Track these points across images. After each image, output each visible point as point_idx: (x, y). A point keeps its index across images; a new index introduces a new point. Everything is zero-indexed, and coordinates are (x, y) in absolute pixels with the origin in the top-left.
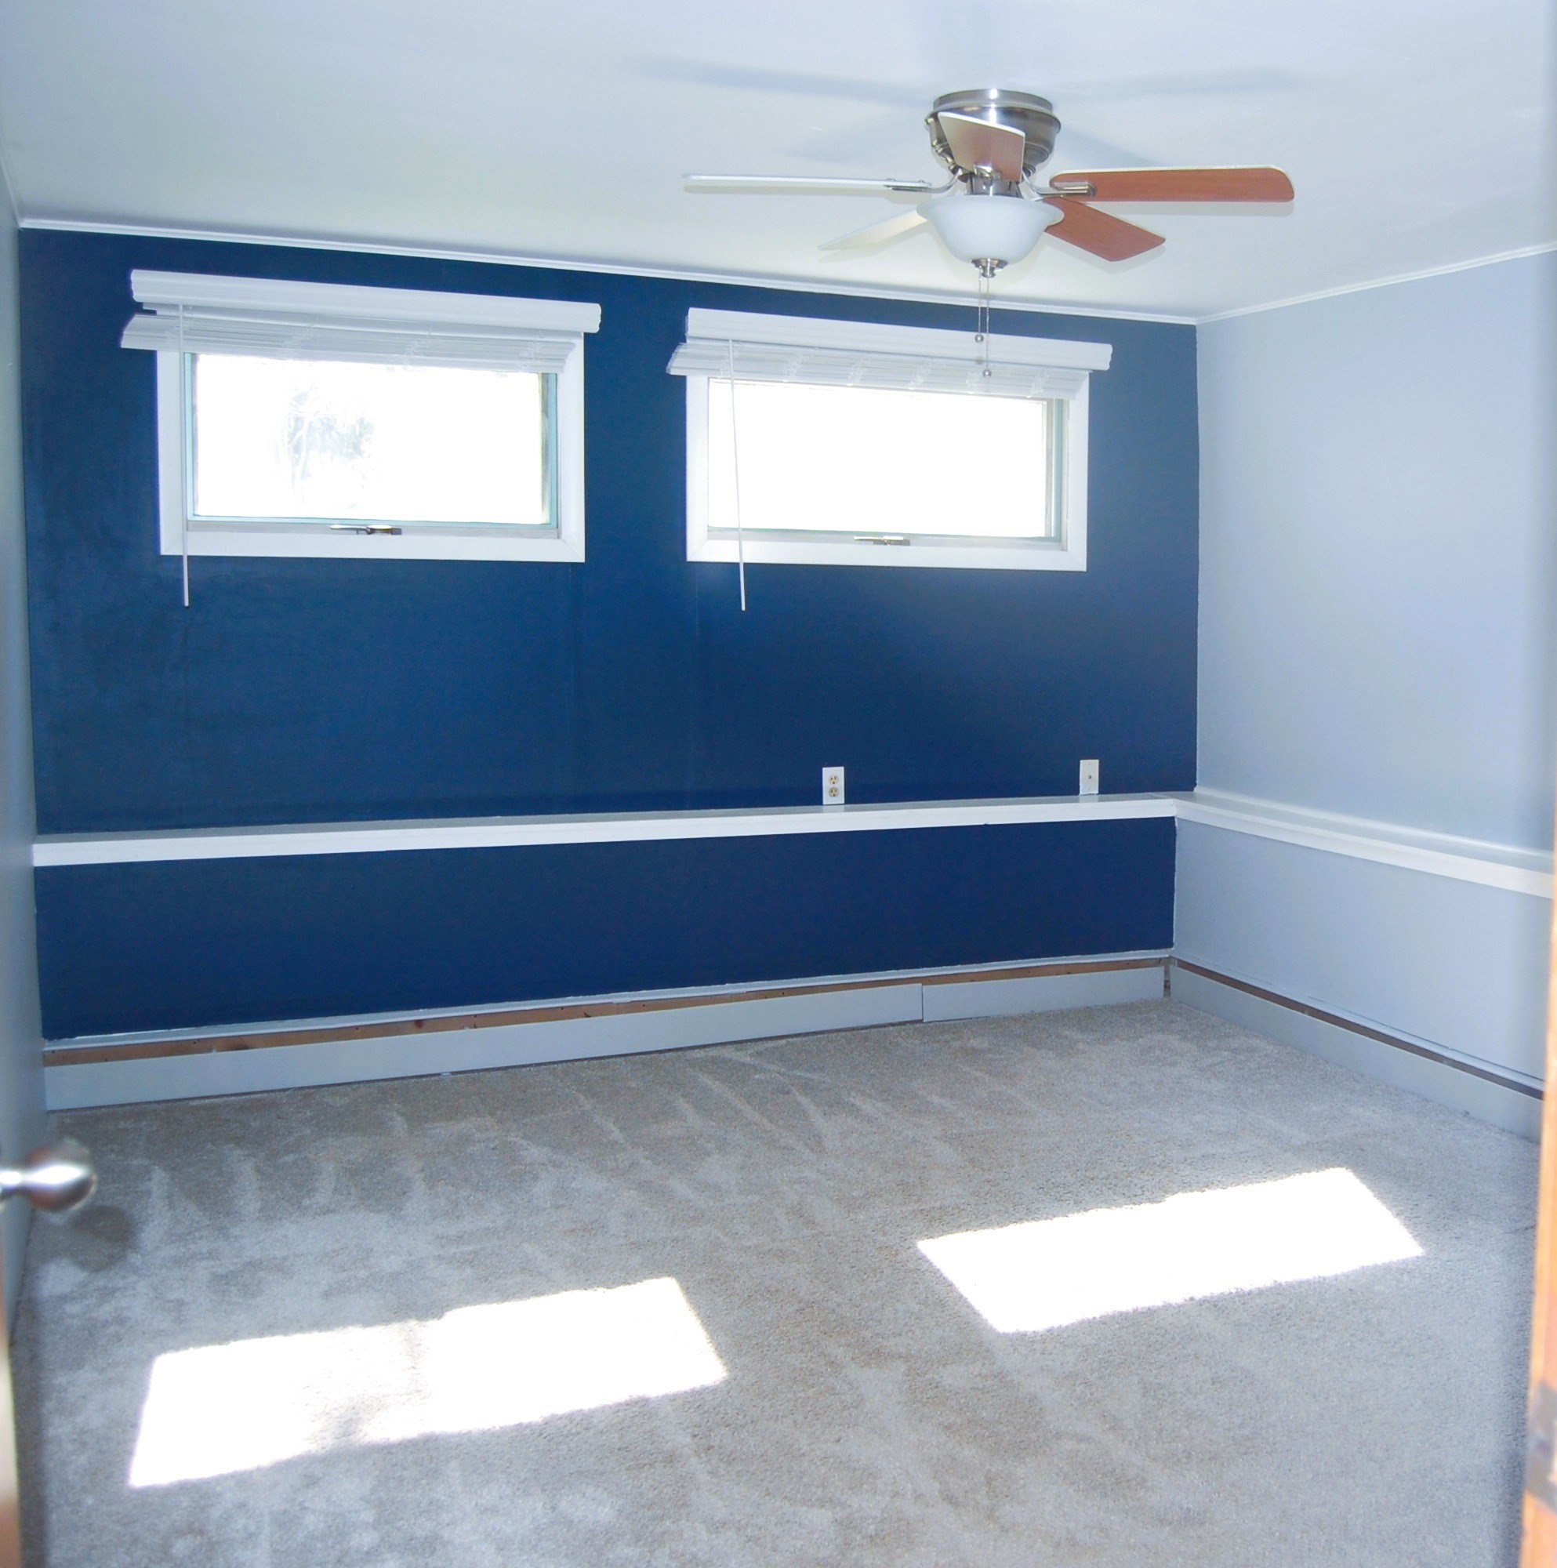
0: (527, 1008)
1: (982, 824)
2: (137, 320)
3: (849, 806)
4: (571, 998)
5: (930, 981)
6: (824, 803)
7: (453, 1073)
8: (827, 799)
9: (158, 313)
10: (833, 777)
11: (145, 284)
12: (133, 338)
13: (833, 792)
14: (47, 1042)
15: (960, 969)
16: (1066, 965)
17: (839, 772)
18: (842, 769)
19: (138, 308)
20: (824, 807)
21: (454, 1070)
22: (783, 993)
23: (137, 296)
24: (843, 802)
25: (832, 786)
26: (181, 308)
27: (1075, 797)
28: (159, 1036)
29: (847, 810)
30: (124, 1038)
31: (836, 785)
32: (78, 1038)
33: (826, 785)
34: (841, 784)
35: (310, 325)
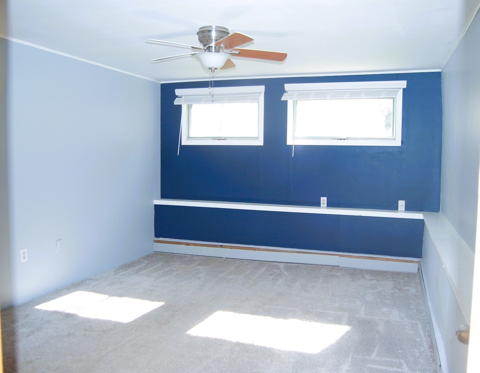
0: (241, 246)
1: (359, 215)
2: (177, 99)
3: (328, 207)
4: (252, 245)
5: (344, 256)
6: (321, 206)
7: (226, 258)
8: (322, 205)
9: (182, 97)
10: (324, 200)
11: (178, 92)
12: (176, 102)
13: (324, 204)
14: (155, 238)
15: (352, 254)
16: (386, 258)
17: (325, 198)
18: (326, 198)
19: (177, 97)
20: (321, 207)
21: (226, 257)
22: (303, 253)
23: (176, 95)
24: (326, 206)
25: (323, 202)
26: (184, 96)
27: (397, 211)
28: (173, 240)
29: (327, 209)
30: (168, 239)
31: (324, 202)
32: (160, 238)
33: (322, 202)
34: (326, 202)
35: (207, 97)
